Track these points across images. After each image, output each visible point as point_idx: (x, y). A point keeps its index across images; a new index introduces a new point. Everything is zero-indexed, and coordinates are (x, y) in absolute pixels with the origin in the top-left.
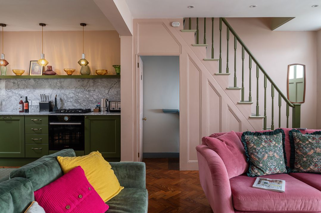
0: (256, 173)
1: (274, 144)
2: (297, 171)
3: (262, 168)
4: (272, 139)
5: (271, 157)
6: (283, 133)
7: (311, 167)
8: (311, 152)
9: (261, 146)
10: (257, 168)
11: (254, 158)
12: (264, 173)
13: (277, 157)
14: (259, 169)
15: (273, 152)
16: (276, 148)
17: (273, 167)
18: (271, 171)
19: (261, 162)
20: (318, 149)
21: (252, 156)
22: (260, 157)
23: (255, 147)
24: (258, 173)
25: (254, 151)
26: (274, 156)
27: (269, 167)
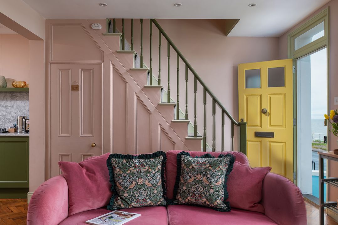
0: (119, 205)
1: (146, 169)
2: (177, 202)
3: (127, 198)
4: (145, 164)
5: (140, 185)
6: (164, 156)
7: (189, 198)
8: (191, 180)
9: (129, 172)
10: (121, 198)
11: (119, 186)
12: (129, 206)
13: (149, 186)
14: (124, 200)
15: (143, 180)
16: (148, 175)
17: (141, 198)
18: (139, 203)
19: (126, 192)
20: (199, 176)
21: (118, 184)
22: (125, 185)
23: (121, 172)
24: (121, 205)
25: (119, 177)
26: (144, 184)
27: (136, 198)
